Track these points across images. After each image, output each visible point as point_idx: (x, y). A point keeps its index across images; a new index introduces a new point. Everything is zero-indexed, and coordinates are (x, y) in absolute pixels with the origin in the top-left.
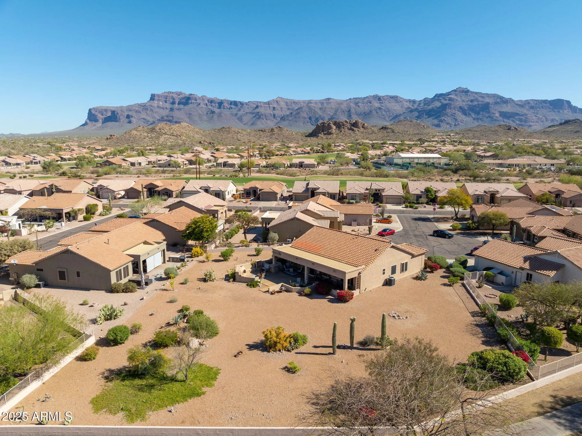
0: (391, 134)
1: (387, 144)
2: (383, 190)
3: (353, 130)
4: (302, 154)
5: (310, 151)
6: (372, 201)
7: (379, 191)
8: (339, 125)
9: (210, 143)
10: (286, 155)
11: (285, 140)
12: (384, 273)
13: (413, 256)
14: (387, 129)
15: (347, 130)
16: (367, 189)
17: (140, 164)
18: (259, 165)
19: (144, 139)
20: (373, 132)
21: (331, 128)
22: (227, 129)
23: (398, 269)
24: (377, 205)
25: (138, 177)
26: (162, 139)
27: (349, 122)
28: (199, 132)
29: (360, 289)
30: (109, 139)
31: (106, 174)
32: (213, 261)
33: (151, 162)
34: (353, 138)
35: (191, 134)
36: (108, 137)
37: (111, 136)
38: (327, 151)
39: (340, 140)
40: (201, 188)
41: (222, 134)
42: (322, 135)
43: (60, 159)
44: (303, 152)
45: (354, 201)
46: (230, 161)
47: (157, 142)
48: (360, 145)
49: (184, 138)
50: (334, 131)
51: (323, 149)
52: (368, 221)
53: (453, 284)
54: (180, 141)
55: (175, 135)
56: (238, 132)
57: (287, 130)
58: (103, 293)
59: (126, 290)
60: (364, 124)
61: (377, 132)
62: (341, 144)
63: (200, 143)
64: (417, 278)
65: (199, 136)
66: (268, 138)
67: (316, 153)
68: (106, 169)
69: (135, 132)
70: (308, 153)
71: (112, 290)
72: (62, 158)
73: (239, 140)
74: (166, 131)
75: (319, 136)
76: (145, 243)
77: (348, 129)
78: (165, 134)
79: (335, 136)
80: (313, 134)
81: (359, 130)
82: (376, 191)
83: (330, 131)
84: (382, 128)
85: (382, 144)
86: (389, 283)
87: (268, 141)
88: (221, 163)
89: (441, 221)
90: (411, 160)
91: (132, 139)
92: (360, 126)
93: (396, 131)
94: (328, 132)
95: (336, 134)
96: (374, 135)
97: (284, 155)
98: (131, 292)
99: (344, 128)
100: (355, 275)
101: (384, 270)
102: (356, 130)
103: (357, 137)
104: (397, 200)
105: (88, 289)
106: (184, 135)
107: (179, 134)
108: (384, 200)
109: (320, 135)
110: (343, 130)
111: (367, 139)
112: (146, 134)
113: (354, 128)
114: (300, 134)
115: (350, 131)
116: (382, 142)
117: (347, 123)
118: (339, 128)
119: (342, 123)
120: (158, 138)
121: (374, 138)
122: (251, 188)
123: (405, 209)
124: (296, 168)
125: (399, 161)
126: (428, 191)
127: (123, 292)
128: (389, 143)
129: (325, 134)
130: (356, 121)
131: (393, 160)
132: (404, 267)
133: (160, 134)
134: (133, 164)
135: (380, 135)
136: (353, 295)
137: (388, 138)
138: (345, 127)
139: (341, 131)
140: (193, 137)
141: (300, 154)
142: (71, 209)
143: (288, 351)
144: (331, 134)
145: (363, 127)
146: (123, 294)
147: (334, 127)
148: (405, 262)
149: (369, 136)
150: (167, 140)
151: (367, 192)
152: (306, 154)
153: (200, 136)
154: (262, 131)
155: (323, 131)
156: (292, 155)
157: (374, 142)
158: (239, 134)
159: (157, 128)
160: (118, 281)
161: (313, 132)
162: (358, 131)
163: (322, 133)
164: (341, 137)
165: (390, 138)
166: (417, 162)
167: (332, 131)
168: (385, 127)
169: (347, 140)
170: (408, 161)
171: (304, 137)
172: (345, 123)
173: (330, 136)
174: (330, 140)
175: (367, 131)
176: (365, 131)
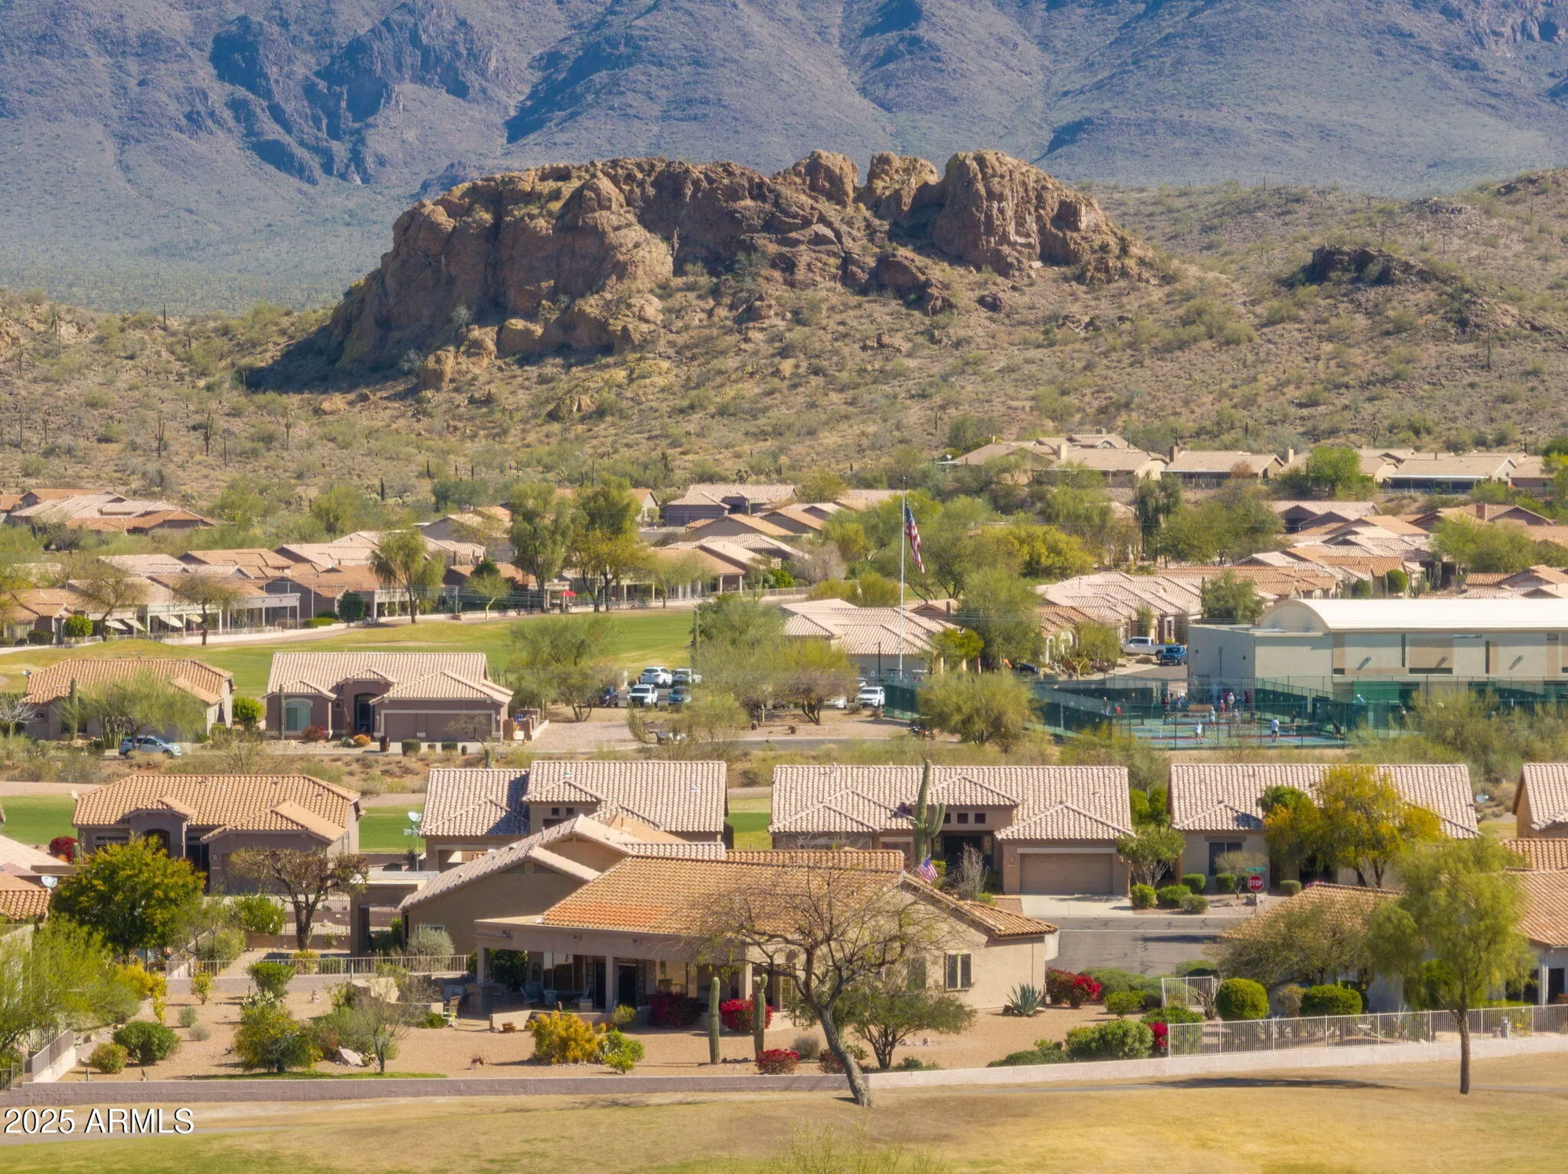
0: (1429, 353)
1: (1363, 487)
2: (1006, 811)
3: (915, 295)
4: (274, 616)
5: (370, 582)
7: (980, 818)
10: (100, 629)
13: (995, 938)
14: (1384, 278)
15: (828, 291)
16: (904, 810)
20: (1195, 323)
21: (604, 264)
27: (853, 180)
34: (915, 414)
38: (581, 588)
39: (720, 430)
42: (481, 368)
44: (291, 600)
48: (1005, 503)
50: (653, 307)
51: (525, 562)
60: (1067, 215)
61: (1243, 324)
62: (753, 492)
64: (1007, 1010)
70: (355, 608)
75: (434, 379)
77: (846, 276)
79: (662, 371)
80: (358, 352)
81: (1000, 287)
82: (962, 818)
83: (591, 305)
84: (1321, 268)
85: (1297, 486)
93: (1507, 316)
94: (570, 321)
95: (682, 354)
96: (1202, 360)
97: (72, 630)
99: (787, 265)
102: (965, 297)
103: (969, 387)
104: (1088, 869)
108: (1010, 869)
109: (450, 361)
110: (774, 288)
111: (1104, 418)
113: (938, 271)
114: (155, 348)
115: (883, 311)
116: (1297, 461)
117: (836, 194)
118: (720, 263)
119: (758, 191)
121: (1206, 406)
122: (132, 817)
123: (1130, 914)
125: (1306, 671)
128: (1385, 471)
129: (527, 353)
130: (956, 169)
131: (1248, 658)
132: (958, 970)
135: (1291, 357)
137: (1392, 406)
138: (805, 256)
139: (749, 314)
143: (598, 1062)
144: (605, 344)
145: (1055, 254)
147: (654, 255)
148: (958, 952)
149: (1141, 381)
151: (904, 823)
152: (326, 614)
155: (493, 309)
156: (161, 627)
157: (1187, 460)
161: (346, 319)
162: (992, 305)
163: (486, 335)
164: (751, 389)
165: (1411, 410)
166: (1480, 675)
167: (623, 302)
168: (1362, 259)
169: (829, 439)
170: (1387, 664)
171: (234, 397)
172: (799, 198)
173: (598, 379)
174: (604, 429)
175: (1106, 309)
176: (1080, 305)
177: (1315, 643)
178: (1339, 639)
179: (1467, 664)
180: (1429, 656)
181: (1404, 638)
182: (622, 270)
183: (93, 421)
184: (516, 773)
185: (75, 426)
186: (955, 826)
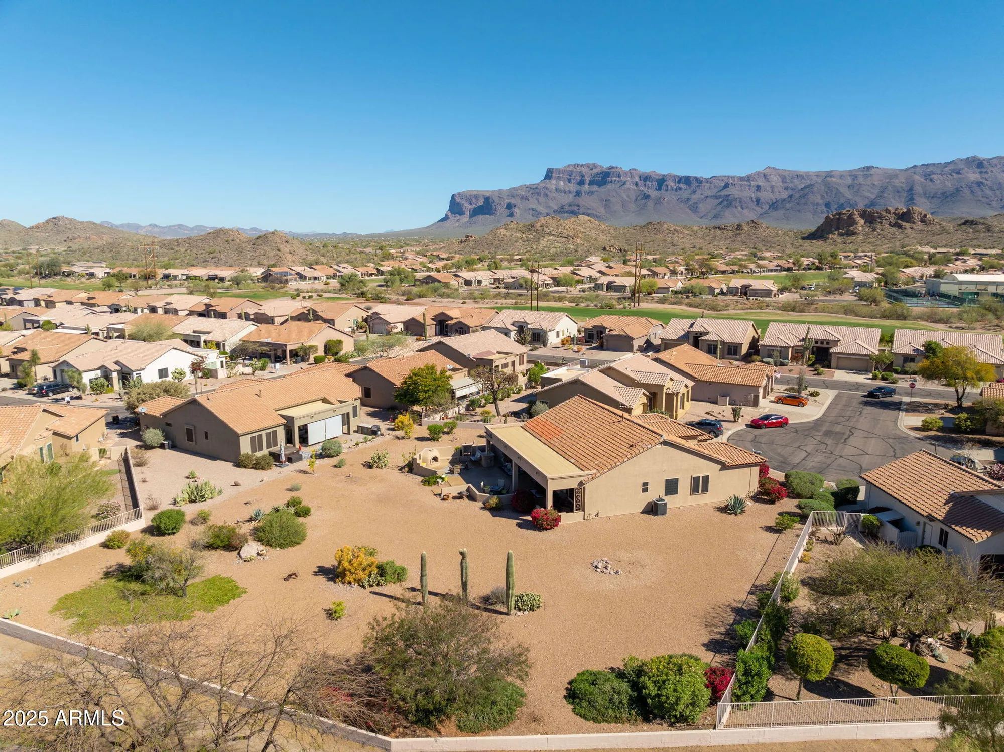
0: (982, 235)
1: (969, 254)
2: (836, 342)
3: (900, 227)
4: (776, 270)
5: (792, 265)
6: (810, 363)
7: (828, 343)
8: (871, 219)
9: (621, 250)
11: (760, 246)
12: (645, 490)
13: (724, 467)
14: (976, 224)
15: (887, 226)
16: (803, 339)
17: (480, 282)
18: (668, 288)
19: (516, 242)
20: (944, 231)
21: (854, 223)
22: (655, 226)
23: (684, 486)
24: (815, 370)
25: (464, 303)
26: (543, 243)
27: (892, 211)
28: (608, 230)
29: (584, 511)
30: (465, 241)
31: (419, 297)
32: (416, 439)
33: (499, 279)
34: (898, 243)
35: (594, 235)
36: (463, 239)
37: (467, 237)
39: (868, 245)
40: (513, 325)
41: (646, 234)
42: (835, 237)
43: (375, 272)
44: (779, 268)
45: (771, 360)
46: (619, 281)
47: (534, 247)
48: (907, 256)
49: (579, 241)
50: (861, 229)
52: (751, 397)
53: (785, 529)
54: (572, 247)
55: (565, 236)
56: (676, 230)
57: (768, 228)
58: (229, 465)
59: (258, 466)
60: (925, 216)
61: (952, 231)
62: (868, 254)
63: (605, 249)
64: (724, 509)
65: (605, 238)
66: (729, 241)
67: (804, 269)
68: (424, 288)
69: (503, 231)
70: (789, 269)
71: (239, 464)
72: (378, 270)
73: (674, 246)
74: (552, 229)
75: (828, 238)
76: (325, 400)
77: (890, 225)
78: (550, 234)
79: (861, 237)
80: (818, 235)
81: (913, 226)
82: (822, 343)
83: (852, 229)
84: (965, 223)
85: (958, 254)
86: (653, 509)
87: (728, 246)
88: (602, 284)
89: (919, 411)
90: (979, 287)
91: (497, 242)
92: (917, 218)
93: (997, 230)
94: (848, 231)
95: (864, 235)
96: (944, 236)
97: (738, 272)
98: (263, 469)
99: (881, 223)
100: (573, 484)
101: (646, 484)
102: (908, 227)
103: (906, 240)
104: (859, 363)
105: (214, 458)
106: (581, 236)
107: (572, 235)
108: (834, 362)
109: (831, 236)
110: (879, 226)
111: (927, 244)
112: (519, 235)
113: (904, 224)
114: (792, 234)
115: (895, 229)
116: (958, 250)
117: (890, 213)
118: (871, 223)
119: (878, 213)
120: (537, 241)
121: (944, 243)
122: (595, 327)
123: (870, 381)
124: (735, 295)
125: (953, 290)
126: (930, 349)
127: (252, 468)
128: (973, 252)
129: (841, 235)
130: (908, 210)
131: (939, 286)
132: (700, 485)
133: (542, 235)
134: (468, 283)
135: (959, 236)
136: (557, 520)
137: (975, 242)
138: (884, 222)
139: (875, 230)
140: (596, 239)
141: (771, 271)
142: (300, 345)
143: (363, 587)
144: (853, 234)
145: (922, 221)
146: (252, 470)
147: (862, 222)
148: (701, 475)
149: (934, 239)
150: (552, 244)
152: (784, 270)
153: (608, 238)
154: (719, 228)
155: (838, 229)
156: (754, 272)
157: (939, 250)
158: (676, 234)
159: (538, 225)
160: (254, 450)
161: (817, 231)
162: (912, 228)
163: (836, 233)
164: (874, 240)
165: (979, 243)
166: (995, 291)
167: (856, 228)
168: (973, 221)
169: (884, 247)
170: (972, 288)
171: (800, 241)
172: (884, 214)
173: (851, 238)
174: (851, 245)
175: (930, 229)
176: (926, 228)
177: (955, 284)
178: (961, 283)
179: (992, 289)
180: (983, 287)
181: (977, 283)
182: (856, 224)
183: (778, 243)
184: (693, 321)
185: (775, 244)
186: (819, 345)
